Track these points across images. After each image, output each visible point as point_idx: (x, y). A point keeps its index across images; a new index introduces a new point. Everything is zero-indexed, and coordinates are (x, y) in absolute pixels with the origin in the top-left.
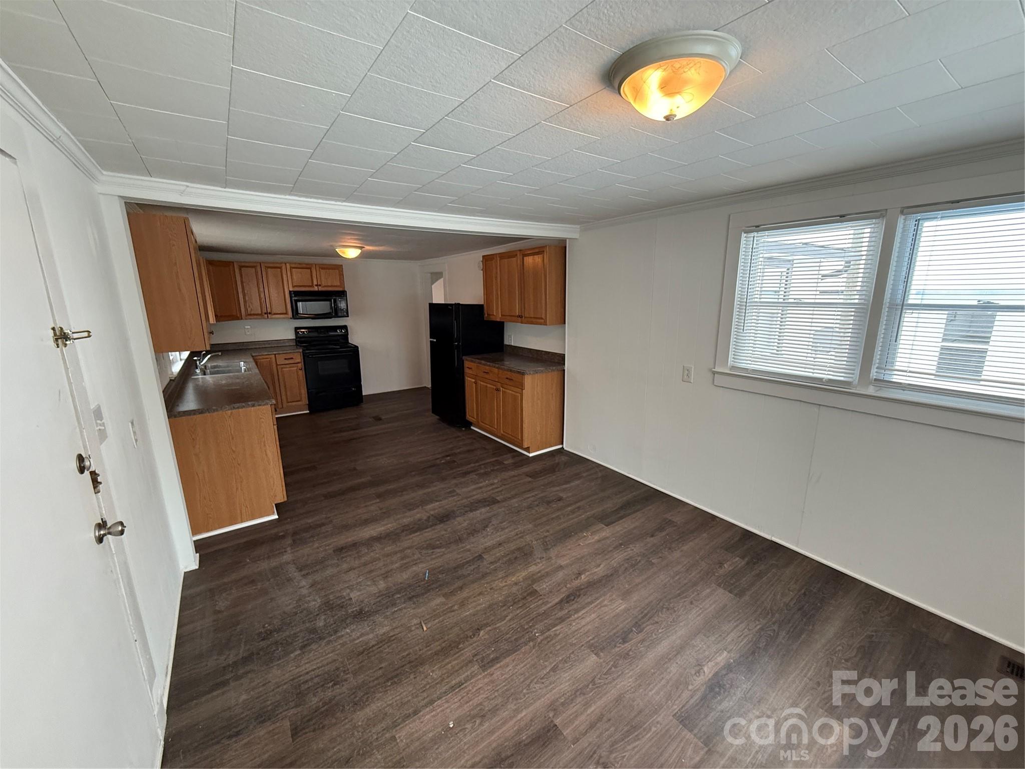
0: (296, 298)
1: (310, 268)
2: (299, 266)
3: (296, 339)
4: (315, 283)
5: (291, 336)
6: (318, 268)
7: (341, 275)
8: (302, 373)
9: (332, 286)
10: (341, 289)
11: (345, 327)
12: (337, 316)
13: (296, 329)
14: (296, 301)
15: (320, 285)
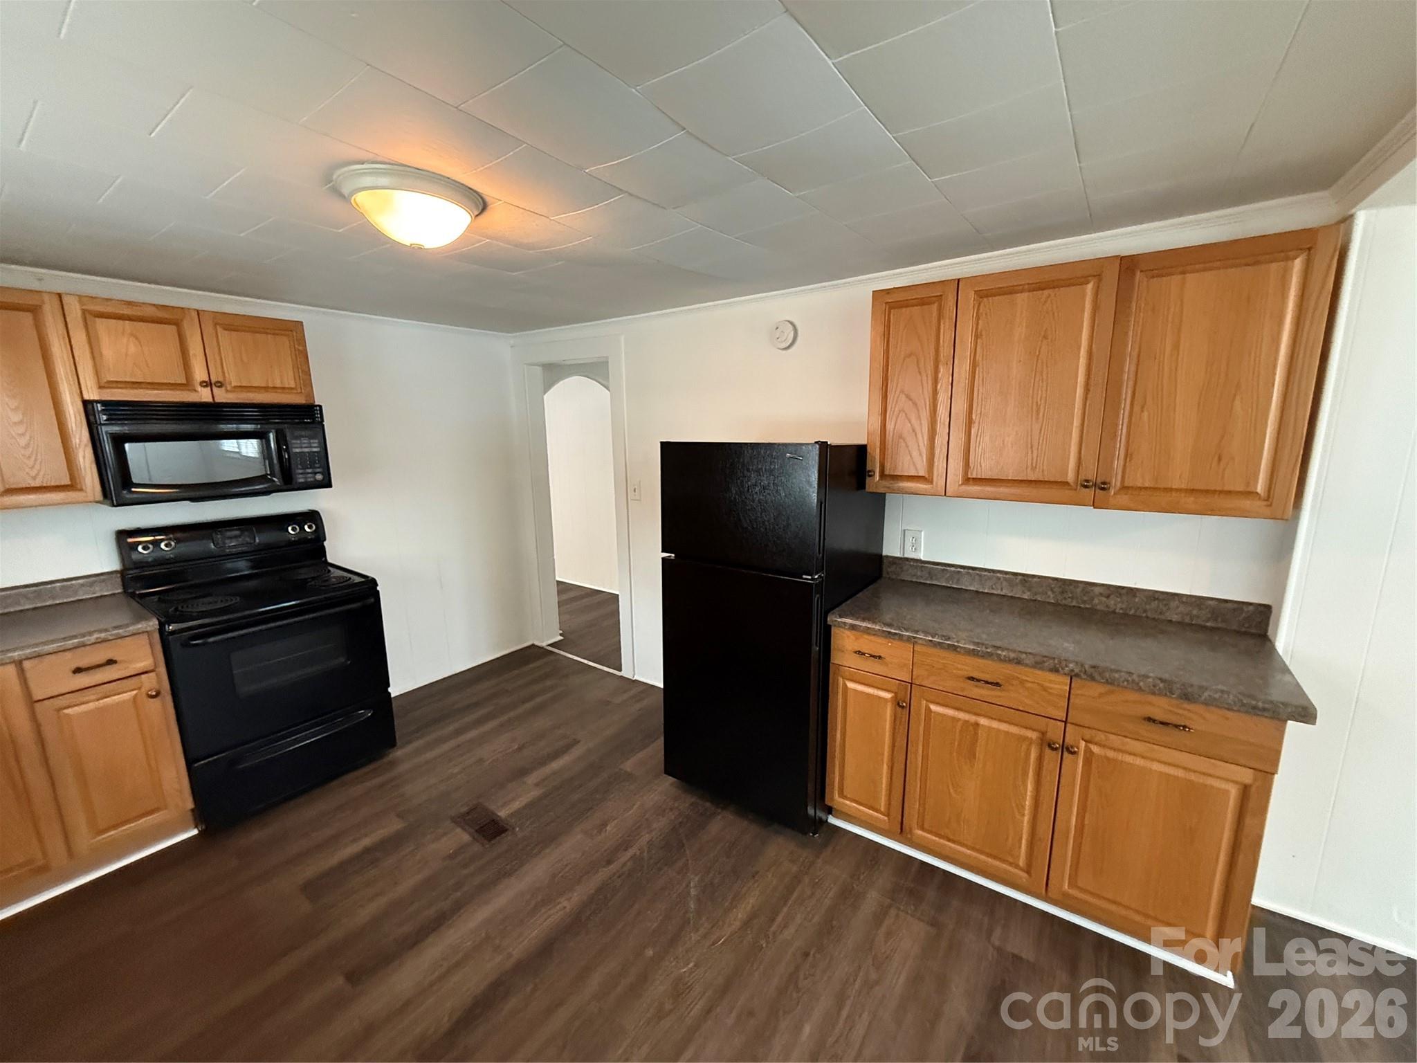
0: (115, 429)
1: (177, 323)
2: (126, 311)
3: (122, 573)
4: (200, 374)
5: (106, 560)
6: (209, 329)
7: (301, 356)
8: (162, 712)
9: (266, 389)
10: (299, 400)
11: (313, 517)
12: (289, 484)
13: (122, 535)
14: (119, 441)
15: (220, 385)
